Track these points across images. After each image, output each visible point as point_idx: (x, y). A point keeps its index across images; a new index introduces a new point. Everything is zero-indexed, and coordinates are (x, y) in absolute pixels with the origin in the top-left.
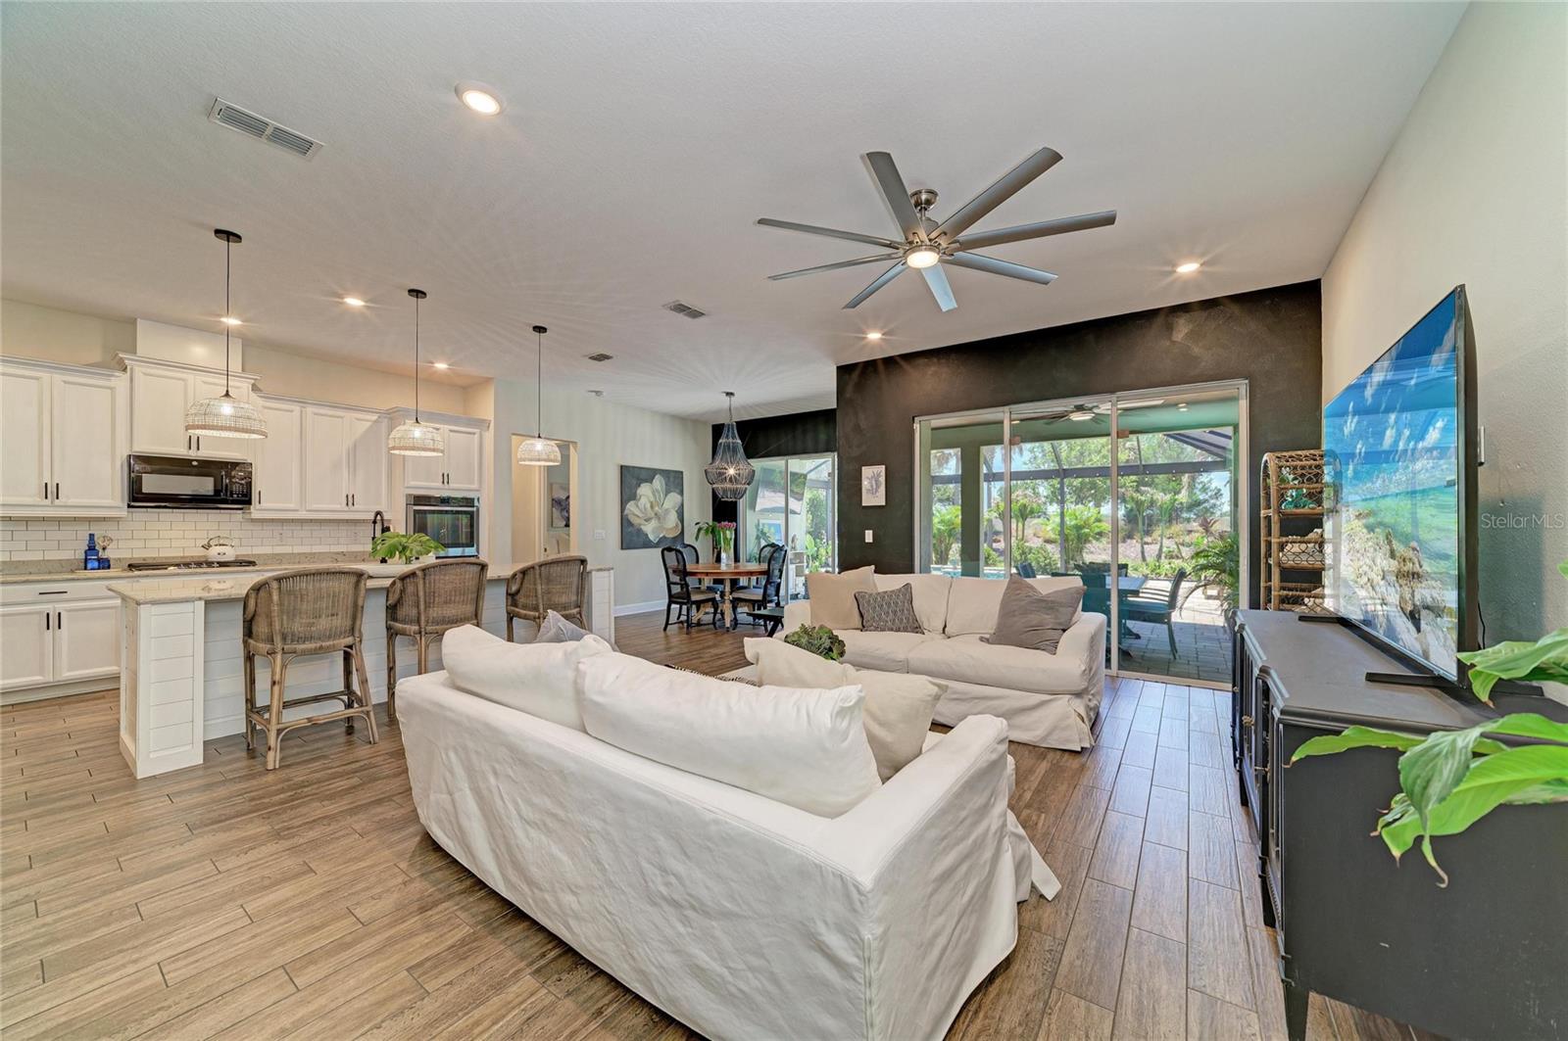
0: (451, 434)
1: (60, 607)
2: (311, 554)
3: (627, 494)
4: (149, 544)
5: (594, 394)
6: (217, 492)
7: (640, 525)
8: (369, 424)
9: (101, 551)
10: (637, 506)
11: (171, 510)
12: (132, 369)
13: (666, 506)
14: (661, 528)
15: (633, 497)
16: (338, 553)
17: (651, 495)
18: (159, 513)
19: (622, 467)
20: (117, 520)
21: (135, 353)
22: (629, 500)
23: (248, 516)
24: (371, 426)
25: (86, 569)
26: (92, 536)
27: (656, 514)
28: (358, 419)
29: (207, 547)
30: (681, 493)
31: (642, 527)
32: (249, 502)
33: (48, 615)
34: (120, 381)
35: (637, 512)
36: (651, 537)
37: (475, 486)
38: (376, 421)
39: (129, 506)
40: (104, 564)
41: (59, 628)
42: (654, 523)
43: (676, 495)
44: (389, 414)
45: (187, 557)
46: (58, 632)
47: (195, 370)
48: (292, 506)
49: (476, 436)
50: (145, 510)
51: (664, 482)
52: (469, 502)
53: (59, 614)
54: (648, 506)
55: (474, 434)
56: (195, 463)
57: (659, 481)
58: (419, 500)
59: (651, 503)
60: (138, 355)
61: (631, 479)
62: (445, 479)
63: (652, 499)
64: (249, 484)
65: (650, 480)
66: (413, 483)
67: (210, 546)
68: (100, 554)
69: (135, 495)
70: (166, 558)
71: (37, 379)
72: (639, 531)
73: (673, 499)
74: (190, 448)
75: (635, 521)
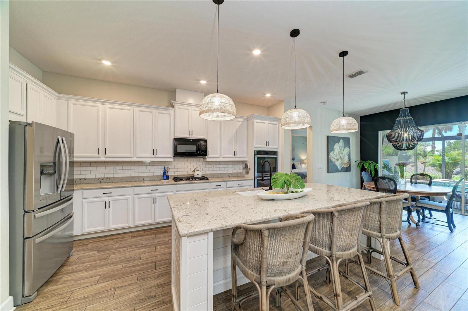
0: (269, 125)
1: (156, 195)
2: (222, 174)
3: (329, 149)
4: (179, 170)
5: (322, 104)
6: (197, 151)
7: (335, 162)
8: (241, 122)
9: (167, 172)
10: (334, 153)
11: (184, 158)
12: (175, 107)
13: (344, 153)
14: (342, 163)
15: (333, 150)
16: (230, 173)
17: (339, 149)
18: (181, 159)
19: (328, 137)
20: (171, 162)
21: (176, 100)
22: (331, 151)
23: (205, 160)
24: (242, 123)
25: (163, 179)
26: (165, 167)
27: (340, 157)
28: (237, 121)
29: (194, 171)
30: (349, 148)
31: (336, 163)
32: (206, 155)
33: (153, 198)
34: (172, 111)
35: (334, 157)
36: (339, 167)
37: (276, 147)
38: (243, 122)
39: (174, 157)
40: (168, 178)
41: (156, 203)
42: (340, 161)
43: (347, 148)
44: (247, 118)
45: (188, 175)
46: (156, 204)
47: (192, 105)
48: (218, 156)
49: (277, 125)
50: (177, 158)
51: (343, 143)
52: (275, 153)
53: (156, 198)
54: (338, 153)
55: (277, 124)
56: (191, 140)
57: (341, 142)
58: (259, 153)
59: (339, 152)
60: (177, 100)
61: (331, 141)
62: (267, 143)
63: (339, 151)
64: (206, 148)
65: (338, 142)
66: (257, 146)
67: (195, 171)
68: (167, 174)
69: (176, 153)
70: (183, 175)
71: (152, 112)
72: (335, 164)
73: (347, 149)
74: (190, 135)
75: (333, 160)
